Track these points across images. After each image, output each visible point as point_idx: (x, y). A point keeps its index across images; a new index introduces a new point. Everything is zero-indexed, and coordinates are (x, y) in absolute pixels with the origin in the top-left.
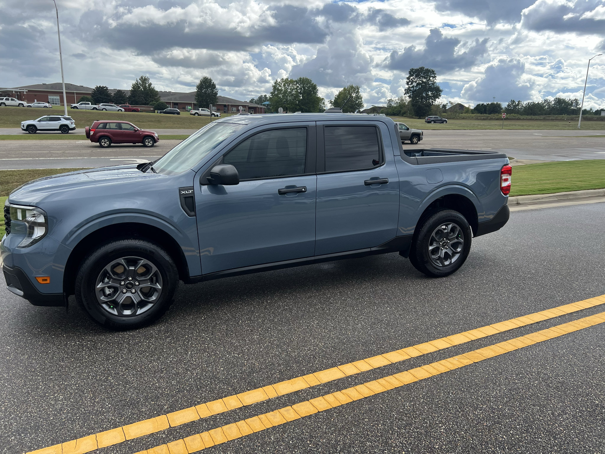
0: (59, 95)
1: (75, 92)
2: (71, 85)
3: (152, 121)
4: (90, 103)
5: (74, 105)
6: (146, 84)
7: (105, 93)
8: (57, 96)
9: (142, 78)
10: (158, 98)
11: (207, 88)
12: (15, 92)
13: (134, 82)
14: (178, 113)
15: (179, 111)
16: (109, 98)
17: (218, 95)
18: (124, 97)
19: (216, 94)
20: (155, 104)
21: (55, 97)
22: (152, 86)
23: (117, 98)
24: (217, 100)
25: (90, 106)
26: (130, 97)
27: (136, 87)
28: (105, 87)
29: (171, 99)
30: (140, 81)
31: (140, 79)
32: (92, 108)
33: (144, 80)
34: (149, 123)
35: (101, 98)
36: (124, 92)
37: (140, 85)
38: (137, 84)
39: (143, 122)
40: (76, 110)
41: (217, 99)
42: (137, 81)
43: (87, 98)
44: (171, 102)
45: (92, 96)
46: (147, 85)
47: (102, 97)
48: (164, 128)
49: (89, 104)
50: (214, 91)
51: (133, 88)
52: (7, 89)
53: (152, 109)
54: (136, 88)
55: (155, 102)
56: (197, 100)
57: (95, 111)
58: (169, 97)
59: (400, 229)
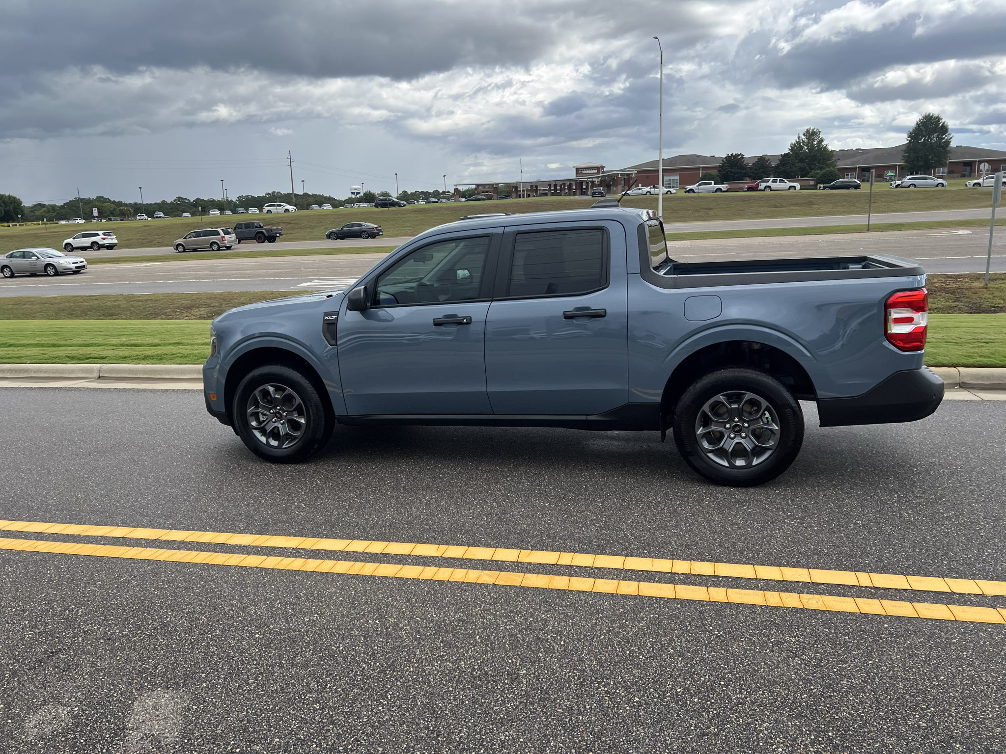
0: (678, 173)
1: (701, 166)
2: (698, 156)
3: (797, 205)
4: (713, 182)
5: (689, 187)
6: (814, 140)
7: (739, 165)
8: (676, 175)
9: (808, 131)
10: (833, 162)
11: (930, 133)
12: (622, 175)
13: (793, 140)
14: (857, 187)
15: (859, 182)
16: (744, 171)
17: (953, 144)
18: (767, 167)
19: (948, 143)
20: (818, 173)
21: (672, 178)
22: (824, 143)
23: (756, 170)
24: (949, 155)
25: (713, 186)
26: (777, 167)
27: (796, 148)
28: (739, 155)
29: (857, 163)
30: (803, 137)
31: (804, 135)
32: (715, 190)
33: (811, 135)
34: (792, 208)
35: (731, 172)
36: (769, 160)
37: (804, 144)
38: (799, 143)
39: (782, 206)
40: (691, 194)
41: (949, 152)
42: (799, 138)
43: (710, 174)
44: (857, 166)
45: (719, 171)
46: (815, 143)
47: (733, 170)
48: (814, 215)
49: (710, 184)
50: (944, 138)
51: (791, 150)
52: (613, 171)
53: (812, 183)
54: (796, 150)
55: (819, 171)
56: (907, 159)
57: (719, 193)
58: (854, 159)
59: (635, 391)
